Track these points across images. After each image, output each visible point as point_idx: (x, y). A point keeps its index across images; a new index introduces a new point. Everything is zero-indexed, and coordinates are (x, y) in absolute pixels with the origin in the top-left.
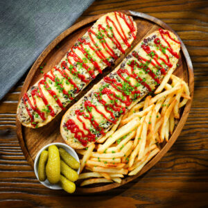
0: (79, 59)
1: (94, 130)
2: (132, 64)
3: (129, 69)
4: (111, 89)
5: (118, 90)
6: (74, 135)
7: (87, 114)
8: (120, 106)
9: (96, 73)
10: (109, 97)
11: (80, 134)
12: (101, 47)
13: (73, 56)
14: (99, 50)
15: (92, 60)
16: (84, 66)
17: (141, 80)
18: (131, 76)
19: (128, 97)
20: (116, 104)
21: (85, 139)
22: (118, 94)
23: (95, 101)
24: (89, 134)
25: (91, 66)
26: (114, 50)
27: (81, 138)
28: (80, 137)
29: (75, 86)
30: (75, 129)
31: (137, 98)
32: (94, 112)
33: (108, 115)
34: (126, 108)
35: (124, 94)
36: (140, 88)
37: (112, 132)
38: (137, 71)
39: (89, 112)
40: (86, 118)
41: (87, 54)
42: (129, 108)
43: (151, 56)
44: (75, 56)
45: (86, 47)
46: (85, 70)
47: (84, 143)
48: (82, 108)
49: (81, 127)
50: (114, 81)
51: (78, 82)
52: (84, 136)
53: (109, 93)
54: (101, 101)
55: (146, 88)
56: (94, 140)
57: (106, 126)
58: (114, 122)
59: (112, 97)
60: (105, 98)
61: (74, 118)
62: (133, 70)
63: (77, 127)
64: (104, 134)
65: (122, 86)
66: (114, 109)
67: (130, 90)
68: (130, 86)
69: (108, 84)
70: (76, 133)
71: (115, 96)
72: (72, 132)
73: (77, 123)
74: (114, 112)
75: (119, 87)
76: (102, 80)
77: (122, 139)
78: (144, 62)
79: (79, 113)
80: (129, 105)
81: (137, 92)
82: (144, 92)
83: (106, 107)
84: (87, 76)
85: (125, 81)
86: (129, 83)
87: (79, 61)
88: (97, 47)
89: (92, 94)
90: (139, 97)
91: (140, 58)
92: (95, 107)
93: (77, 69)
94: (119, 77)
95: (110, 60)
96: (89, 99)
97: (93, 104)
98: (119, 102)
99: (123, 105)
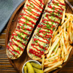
0: (24, 22)
1: (42, 49)
2: (47, 16)
3: (46, 18)
4: (42, 29)
7: (36, 44)
9: (33, 25)
10: (43, 33)
11: (37, 53)
12: (31, 14)
13: (21, 22)
14: (31, 15)
15: (29, 21)
16: (27, 24)
17: (53, 21)
19: (50, 30)
22: (46, 30)
23: (37, 37)
24: (41, 52)
25: (30, 23)
26: (37, 13)
28: (37, 55)
29: (27, 34)
32: (39, 42)
33: (45, 41)
36: (54, 24)
37: (50, 47)
38: (50, 18)
40: (37, 46)
41: (27, 19)
42: (53, 34)
43: (53, 9)
45: (25, 16)
46: (28, 26)
47: (40, 57)
48: (33, 42)
49: (36, 50)
50: (42, 26)
51: (27, 32)
52: (39, 53)
54: (40, 36)
55: (57, 23)
56: (44, 54)
57: (46, 46)
58: (49, 43)
60: (41, 34)
61: (32, 48)
62: (48, 18)
63: (34, 51)
64: (47, 49)
65: (46, 27)
69: (40, 28)
70: (35, 54)
71: (45, 32)
72: (33, 54)
73: (34, 49)
74: (47, 39)
76: (37, 27)
77: (55, 48)
79: (33, 45)
81: (54, 26)
82: (57, 25)
83: (43, 38)
84: (30, 28)
85: (47, 24)
86: (49, 24)
88: (29, 14)
89: (35, 35)
90: (55, 28)
91: (49, 12)
92: (38, 40)
93: (25, 27)
94: (44, 23)
95: (37, 18)
96: (35, 37)
98: (48, 34)
99: (50, 34)
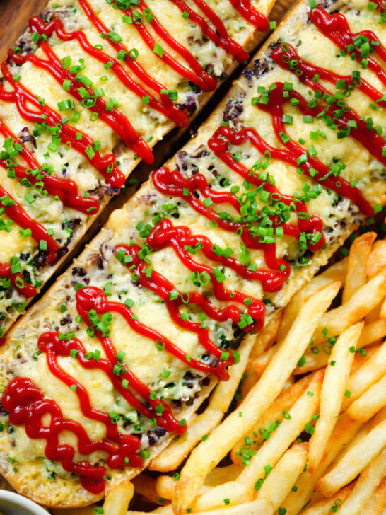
0: (43, 108)
1: (133, 416)
2: (275, 102)
3: (263, 124)
4: (191, 221)
5: (224, 225)
6: (41, 445)
7: (93, 348)
8: (239, 298)
9: (127, 164)
10: (186, 261)
11: (68, 440)
12: (134, 43)
13: (12, 98)
14: (129, 59)
15: (100, 109)
16: (68, 137)
17: (322, 169)
18: (276, 155)
19: (269, 250)
20: (217, 289)
21: (94, 458)
22: (222, 240)
23: (121, 285)
24: (112, 434)
25: (99, 132)
26: (195, 51)
27: (77, 458)
28: (69, 452)
29: (38, 234)
30: (47, 420)
31: (309, 253)
32: (121, 336)
33: (187, 342)
34: (266, 301)
35: (251, 242)
36: (323, 206)
37: (213, 414)
38: (300, 129)
39: (99, 335)
40: (92, 364)
41: (77, 84)
42: (281, 299)
43: (358, 57)
44: (20, 97)
45: (67, 52)
46: (74, 157)
47: (93, 481)
48: (66, 321)
49: (71, 410)
50: (198, 185)
51: (50, 213)
52: (86, 445)
53: (183, 242)
54: (149, 282)
55: (346, 203)
56: (136, 462)
57: (182, 392)
58: (218, 372)
59: (197, 259)
60: (166, 264)
61: (36, 371)
62: (279, 128)
63: (52, 409)
64: (179, 431)
65: (237, 205)
66: (211, 314)
67: (277, 221)
68: (275, 199)
69: (173, 201)
70: (52, 438)
71: (209, 251)
72: (33, 434)
73: (52, 389)
74: (211, 324)
75: (226, 210)
76: (147, 188)
77: (257, 440)
78: (327, 86)
79: (53, 345)
80: (276, 288)
81: (310, 225)
82: (343, 223)
83: (173, 306)
84: (87, 180)
85: (252, 180)
86: (269, 187)
87: (43, 119)
88: (117, 46)
89: (108, 254)
90: (321, 244)
91: (305, 72)
92: (124, 311)
93: (39, 156)
94: (221, 167)
95: (182, 97)
96: (97, 280)
97: (113, 299)
98: (230, 281)
99: (253, 290)
